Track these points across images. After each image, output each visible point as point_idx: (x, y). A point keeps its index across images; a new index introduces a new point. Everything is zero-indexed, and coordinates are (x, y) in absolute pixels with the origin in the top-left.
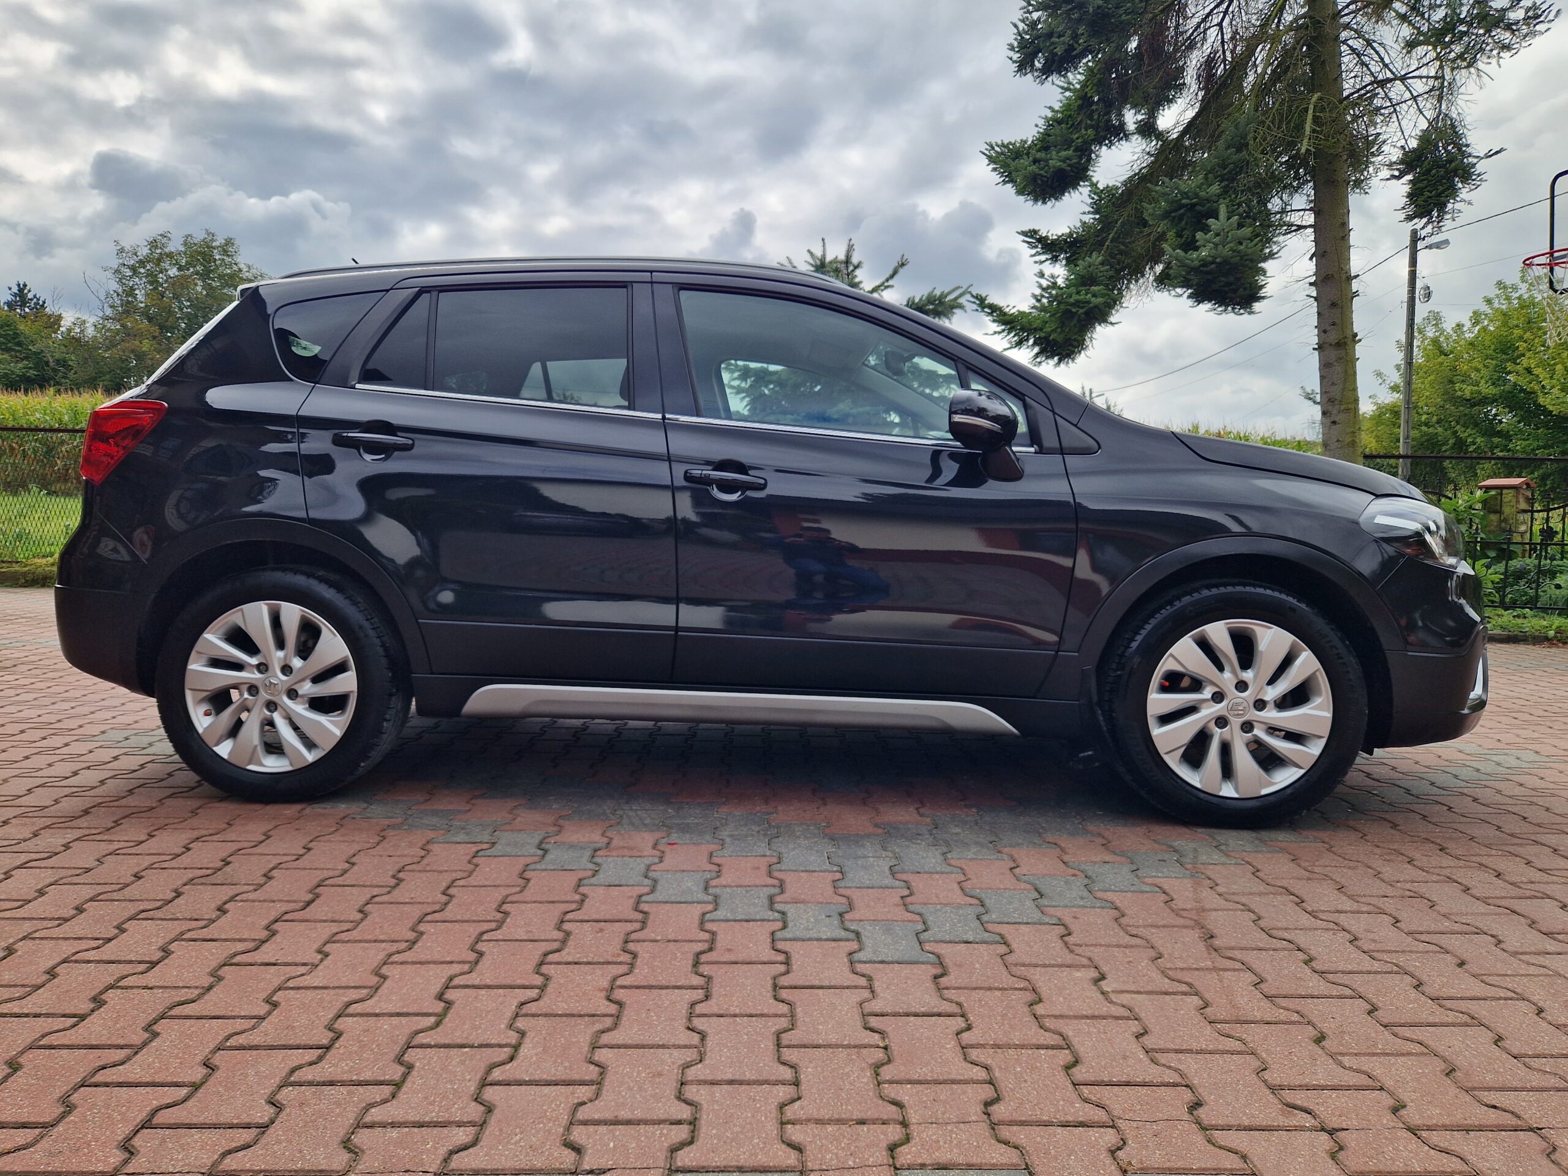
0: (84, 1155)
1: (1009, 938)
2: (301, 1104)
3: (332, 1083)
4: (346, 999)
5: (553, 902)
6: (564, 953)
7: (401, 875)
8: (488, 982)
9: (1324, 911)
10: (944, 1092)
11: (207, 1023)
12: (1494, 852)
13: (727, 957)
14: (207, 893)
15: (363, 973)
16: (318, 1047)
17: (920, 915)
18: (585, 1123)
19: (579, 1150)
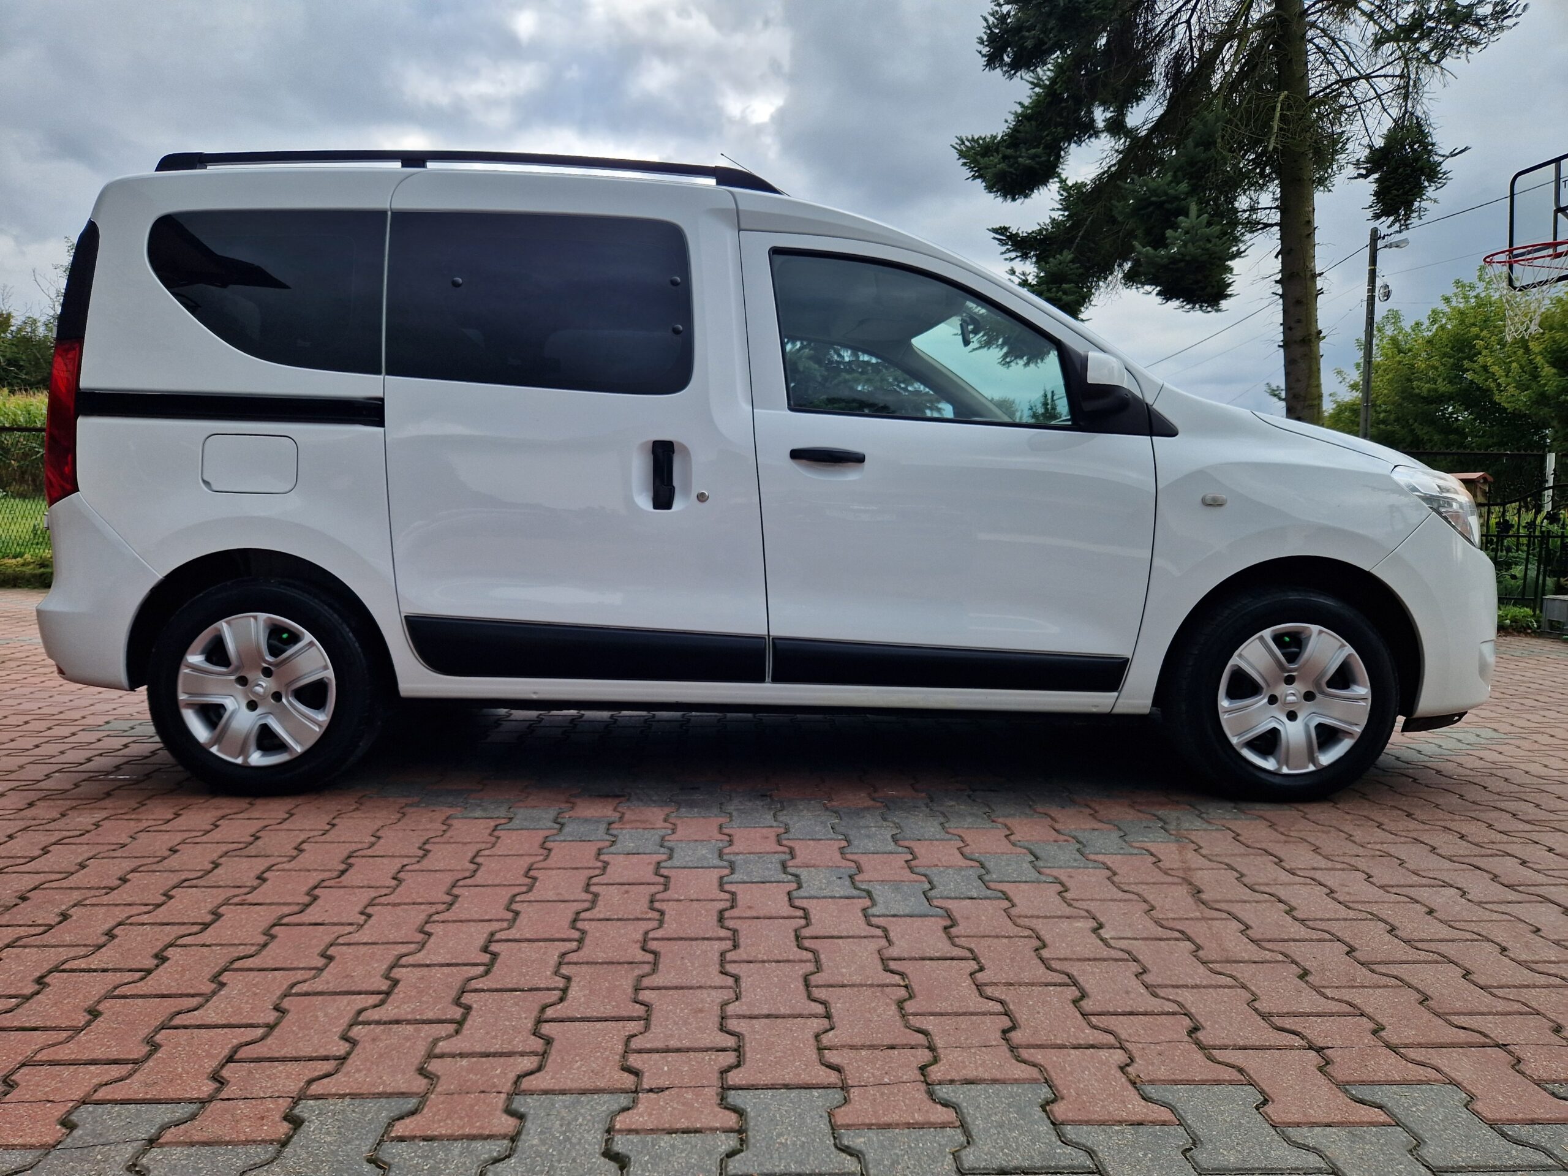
0: (179, 1085)
1: (1011, 894)
2: (374, 1040)
3: (397, 1022)
4: (396, 953)
5: (577, 868)
6: (595, 911)
7: (427, 847)
8: (528, 936)
9: (1300, 869)
10: (964, 1022)
11: (270, 975)
12: (1457, 817)
13: (749, 913)
14: (245, 863)
15: (408, 931)
16: (379, 993)
17: (925, 876)
18: (639, 1051)
19: (636, 1073)
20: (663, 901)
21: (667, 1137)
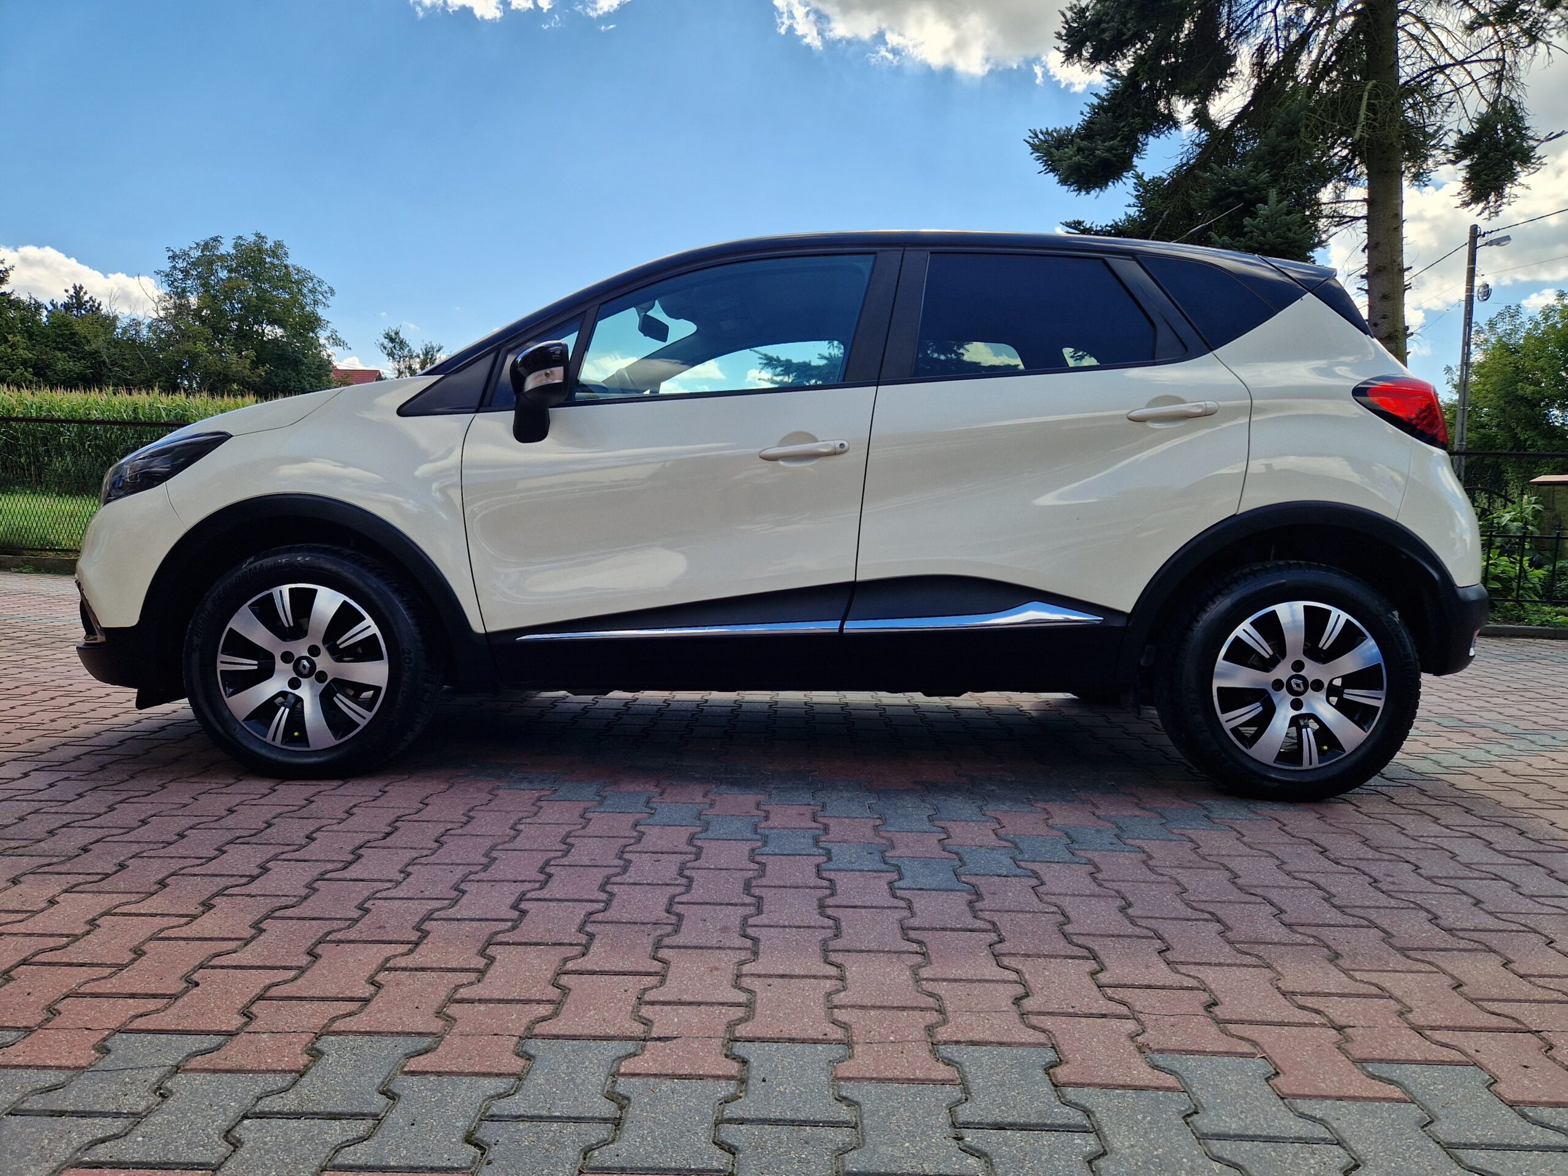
1: (1040, 873)
2: (398, 984)
3: (423, 969)
4: (430, 908)
5: (612, 837)
6: (625, 876)
7: (471, 814)
8: (558, 896)
10: (977, 989)
11: (307, 923)
13: (776, 883)
14: (297, 824)
15: (443, 889)
16: (408, 943)
17: (957, 854)
18: (653, 1003)
19: (647, 1022)
20: (693, 868)
21: (668, 1082)
